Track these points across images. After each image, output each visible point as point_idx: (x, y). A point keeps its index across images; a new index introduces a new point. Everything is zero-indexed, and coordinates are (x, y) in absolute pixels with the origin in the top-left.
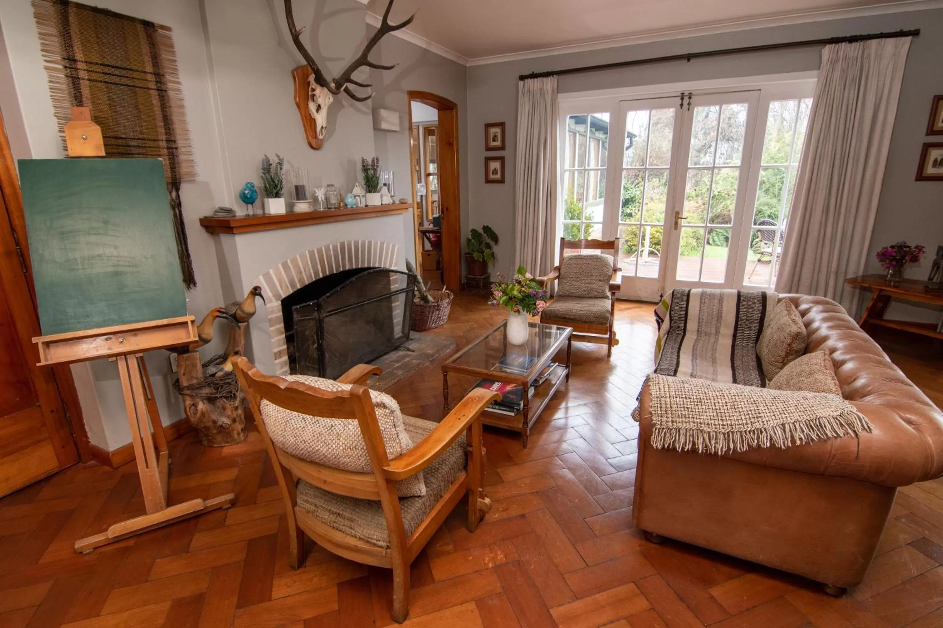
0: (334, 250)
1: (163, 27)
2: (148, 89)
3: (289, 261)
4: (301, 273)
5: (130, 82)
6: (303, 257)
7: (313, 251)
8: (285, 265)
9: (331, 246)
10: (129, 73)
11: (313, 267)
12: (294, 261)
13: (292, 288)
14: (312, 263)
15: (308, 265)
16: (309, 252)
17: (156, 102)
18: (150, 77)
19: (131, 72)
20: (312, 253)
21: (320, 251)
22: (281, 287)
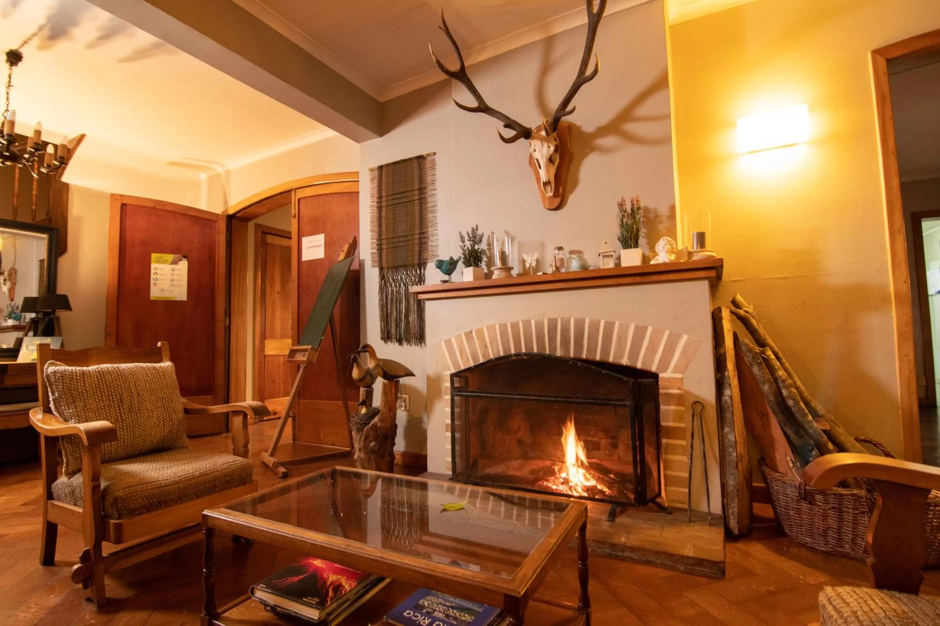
0: (536, 328)
1: (428, 155)
2: (414, 200)
3: (474, 332)
4: (486, 347)
5: (404, 200)
6: (491, 329)
7: (506, 325)
8: (469, 335)
9: (533, 322)
10: (405, 195)
11: (503, 343)
12: (480, 332)
13: (474, 362)
14: (502, 338)
15: (497, 340)
16: (500, 325)
17: (417, 208)
18: (416, 193)
19: (405, 194)
20: (503, 328)
21: (515, 326)
22: (462, 357)
